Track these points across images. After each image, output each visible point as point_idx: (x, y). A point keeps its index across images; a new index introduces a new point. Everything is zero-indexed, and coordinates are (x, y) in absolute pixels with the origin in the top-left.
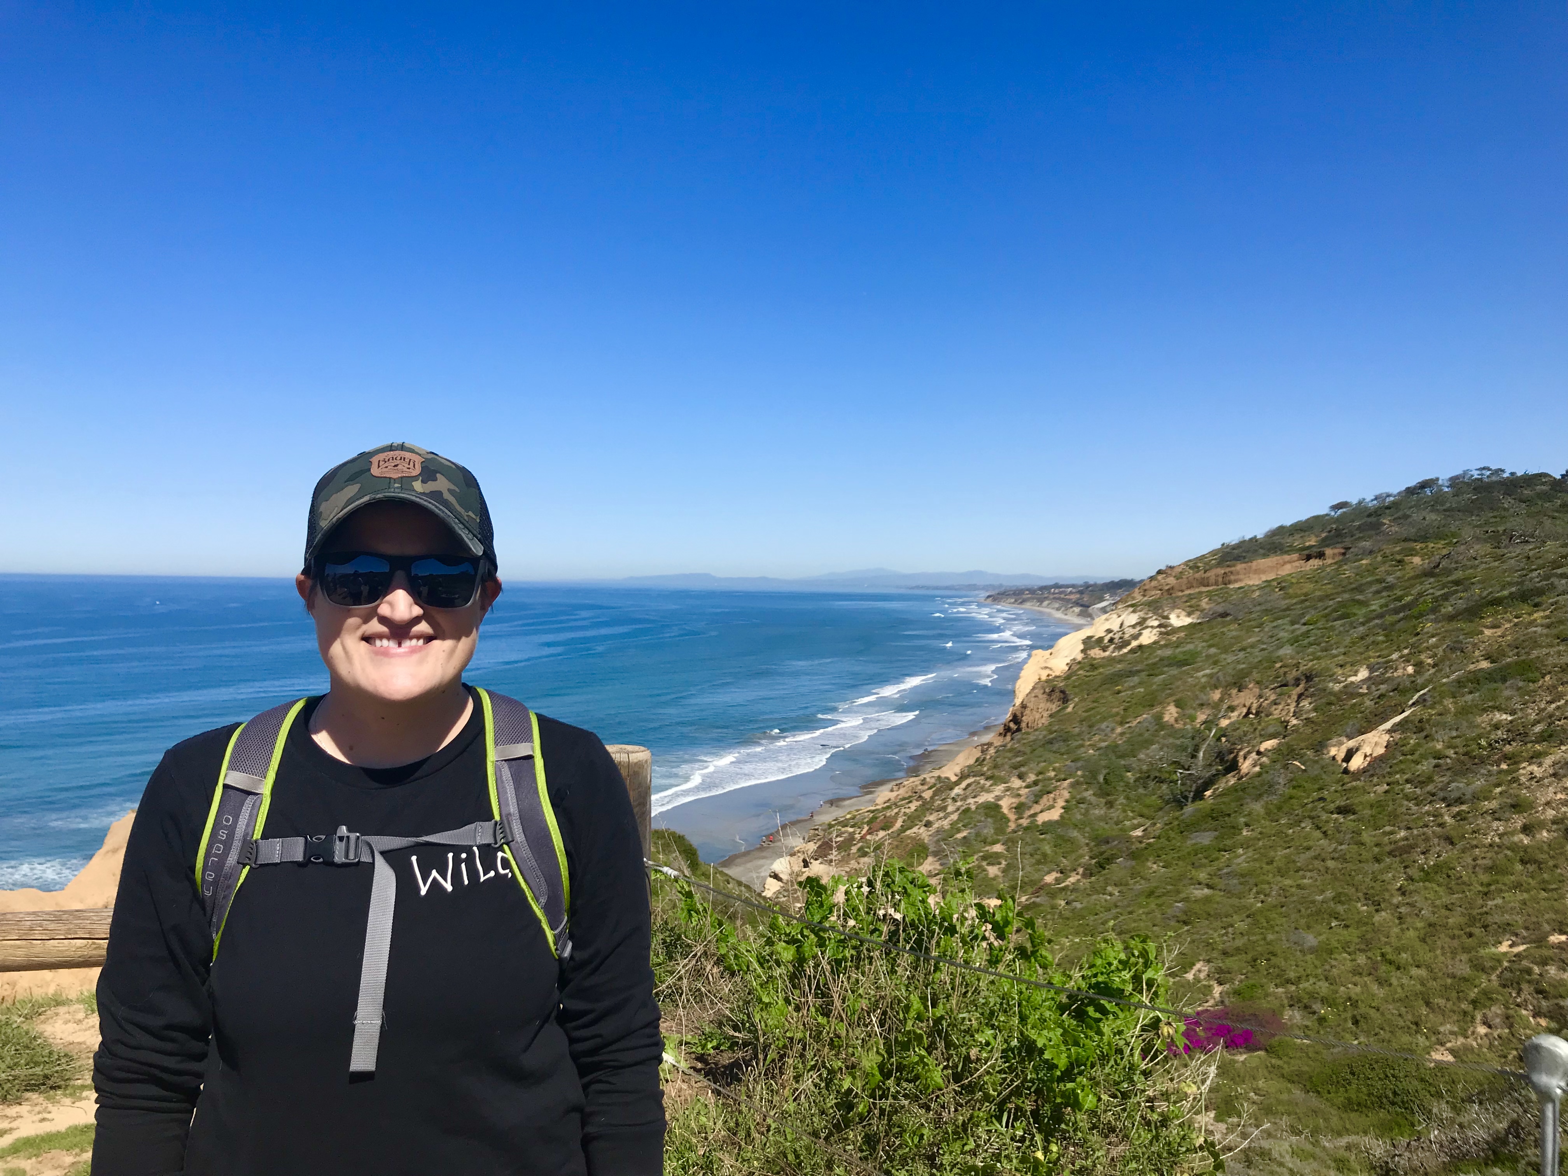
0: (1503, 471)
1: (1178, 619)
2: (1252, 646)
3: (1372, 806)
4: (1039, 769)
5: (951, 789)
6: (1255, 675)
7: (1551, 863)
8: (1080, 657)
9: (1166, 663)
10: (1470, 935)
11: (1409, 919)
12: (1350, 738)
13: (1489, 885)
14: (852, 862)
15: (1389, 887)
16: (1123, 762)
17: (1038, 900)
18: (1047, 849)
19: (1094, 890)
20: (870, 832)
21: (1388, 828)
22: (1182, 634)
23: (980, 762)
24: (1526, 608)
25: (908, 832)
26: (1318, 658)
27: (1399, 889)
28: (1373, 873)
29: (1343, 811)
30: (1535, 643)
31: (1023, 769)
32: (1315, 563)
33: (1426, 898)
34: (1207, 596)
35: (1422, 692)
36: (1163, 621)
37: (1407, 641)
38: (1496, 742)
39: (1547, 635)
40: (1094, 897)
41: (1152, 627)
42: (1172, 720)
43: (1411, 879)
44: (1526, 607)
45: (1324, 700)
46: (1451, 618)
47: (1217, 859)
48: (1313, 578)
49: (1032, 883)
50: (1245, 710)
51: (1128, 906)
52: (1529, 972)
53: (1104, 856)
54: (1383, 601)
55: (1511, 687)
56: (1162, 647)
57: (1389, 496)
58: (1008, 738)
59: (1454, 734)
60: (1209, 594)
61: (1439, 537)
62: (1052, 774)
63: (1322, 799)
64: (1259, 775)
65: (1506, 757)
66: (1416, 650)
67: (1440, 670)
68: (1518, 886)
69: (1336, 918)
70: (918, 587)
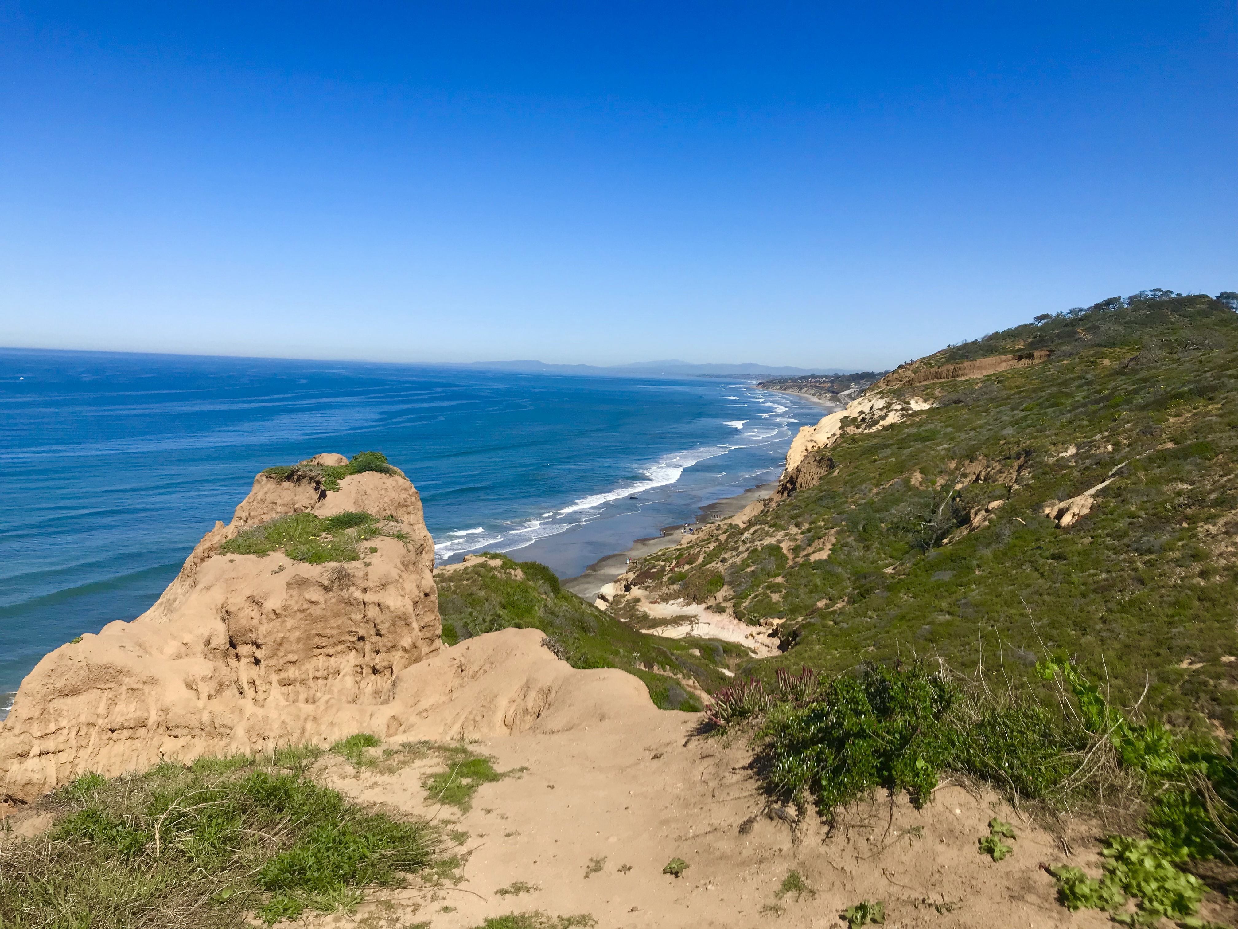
0: (1171, 292)
1: (917, 405)
2: (981, 427)
3: (1079, 554)
4: (811, 520)
5: (742, 534)
6: (984, 450)
7: (1222, 601)
8: (839, 432)
9: (912, 438)
10: (1158, 655)
11: (1109, 641)
12: (1061, 501)
13: (1173, 616)
14: (664, 588)
15: (1093, 616)
16: (878, 516)
17: (812, 620)
18: (818, 581)
19: (857, 614)
20: (677, 565)
21: (1092, 571)
22: (924, 416)
23: (764, 513)
24: (1202, 402)
25: (708, 566)
26: (1036, 438)
27: (1101, 618)
28: (1080, 605)
29: (1057, 557)
30: (1210, 429)
31: (799, 519)
32: (1025, 362)
33: (1123, 626)
34: (940, 387)
35: (1119, 466)
36: (905, 406)
37: (1107, 425)
38: (1179, 506)
39: (1220, 423)
40: (859, 619)
41: (896, 410)
42: (918, 484)
43: (1110, 610)
44: (1202, 400)
45: (1040, 471)
46: (1143, 408)
47: (956, 592)
48: (1025, 374)
49: (806, 607)
50: (974, 477)
51: (885, 626)
52: (1206, 684)
53: (865, 587)
54: (1085, 393)
55: (1191, 464)
56: (908, 426)
57: (1081, 310)
58: (786, 494)
59: (1145, 499)
60: (941, 385)
61: (1125, 344)
62: (822, 524)
63: (1039, 548)
64: (988, 528)
65: (1187, 518)
66: (1115, 433)
67: (1134, 449)
68: (1196, 617)
69: (1051, 640)
70: (704, 375)
